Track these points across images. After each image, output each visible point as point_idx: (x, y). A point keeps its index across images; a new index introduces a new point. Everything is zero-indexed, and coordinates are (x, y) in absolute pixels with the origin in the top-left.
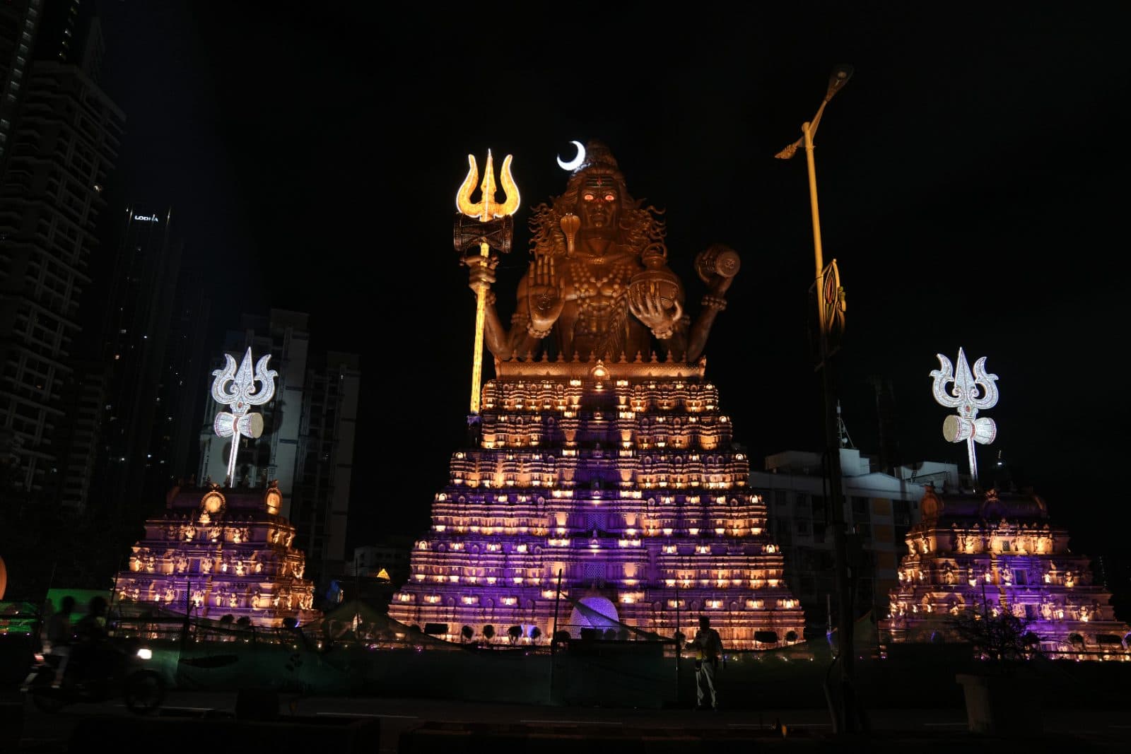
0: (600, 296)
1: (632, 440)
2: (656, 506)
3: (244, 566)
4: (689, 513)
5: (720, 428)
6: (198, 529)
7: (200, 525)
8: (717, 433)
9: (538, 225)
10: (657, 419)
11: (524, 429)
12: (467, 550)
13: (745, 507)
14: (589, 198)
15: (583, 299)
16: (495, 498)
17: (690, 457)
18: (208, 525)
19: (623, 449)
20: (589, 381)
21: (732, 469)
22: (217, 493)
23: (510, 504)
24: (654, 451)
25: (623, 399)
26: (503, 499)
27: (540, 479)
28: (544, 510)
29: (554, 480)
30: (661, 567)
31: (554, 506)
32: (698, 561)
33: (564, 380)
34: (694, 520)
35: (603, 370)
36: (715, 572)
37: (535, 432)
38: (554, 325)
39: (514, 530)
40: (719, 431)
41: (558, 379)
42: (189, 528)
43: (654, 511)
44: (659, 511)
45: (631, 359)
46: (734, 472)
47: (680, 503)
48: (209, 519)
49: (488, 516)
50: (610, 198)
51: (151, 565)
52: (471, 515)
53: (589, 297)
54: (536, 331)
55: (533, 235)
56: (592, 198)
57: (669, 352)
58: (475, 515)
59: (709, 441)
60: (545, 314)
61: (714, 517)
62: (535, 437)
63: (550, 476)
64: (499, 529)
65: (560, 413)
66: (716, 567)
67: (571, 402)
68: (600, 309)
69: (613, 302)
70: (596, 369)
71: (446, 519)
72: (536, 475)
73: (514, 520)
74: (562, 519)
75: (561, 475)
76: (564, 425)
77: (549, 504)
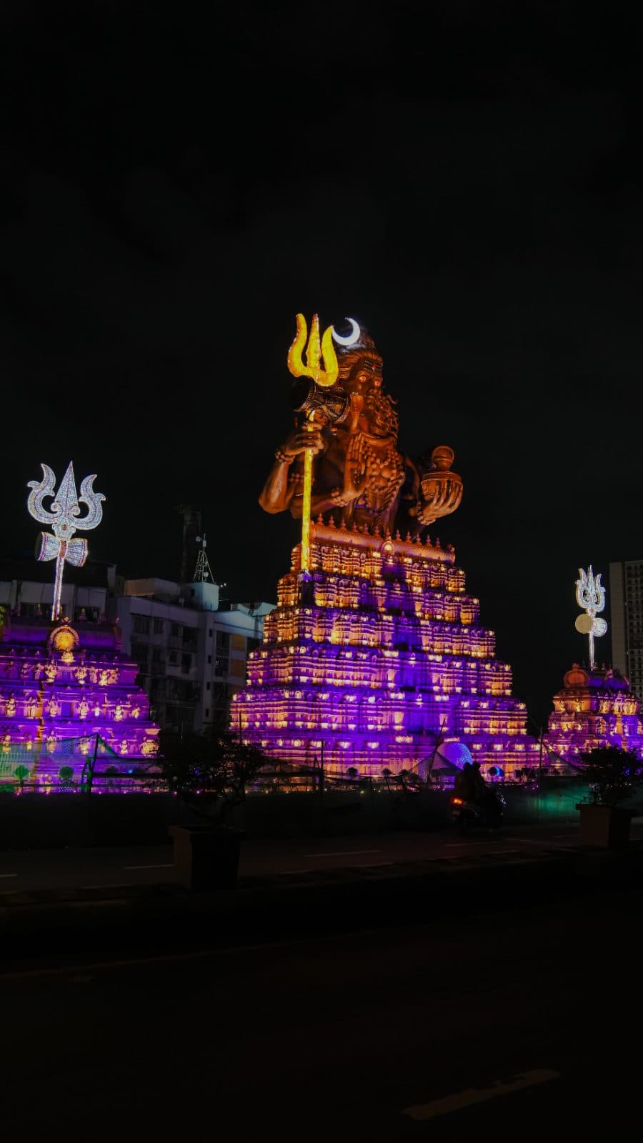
1: (422, 611)
2: (450, 668)
3: (123, 710)
4: (471, 676)
5: (474, 608)
6: (60, 668)
7: (62, 664)
8: (472, 612)
10: (436, 595)
11: (345, 591)
12: (331, 699)
13: (501, 674)
14: (363, 379)
16: (343, 653)
17: (462, 630)
18: (72, 665)
20: (384, 554)
21: (486, 643)
22: (69, 628)
23: (354, 660)
25: (408, 573)
26: (349, 655)
27: (368, 639)
28: (376, 667)
29: (378, 641)
30: (460, 718)
31: (387, 664)
32: (482, 714)
33: (366, 550)
34: (473, 682)
35: (390, 545)
36: (487, 722)
37: (355, 595)
39: (357, 683)
40: (473, 610)
41: (361, 549)
42: (50, 667)
43: (447, 672)
44: (450, 673)
45: (404, 539)
46: (488, 644)
47: (464, 667)
48: (73, 657)
49: (339, 669)
50: (378, 383)
51: (12, 707)
52: (325, 668)
54: (342, 500)
56: (366, 380)
57: (428, 537)
58: (330, 668)
59: (466, 617)
61: (484, 680)
62: (355, 600)
63: (372, 637)
64: (348, 682)
66: (489, 719)
70: (387, 544)
71: (307, 670)
72: (364, 635)
73: (357, 675)
74: (391, 675)
75: (383, 636)
76: (377, 593)
77: (381, 662)
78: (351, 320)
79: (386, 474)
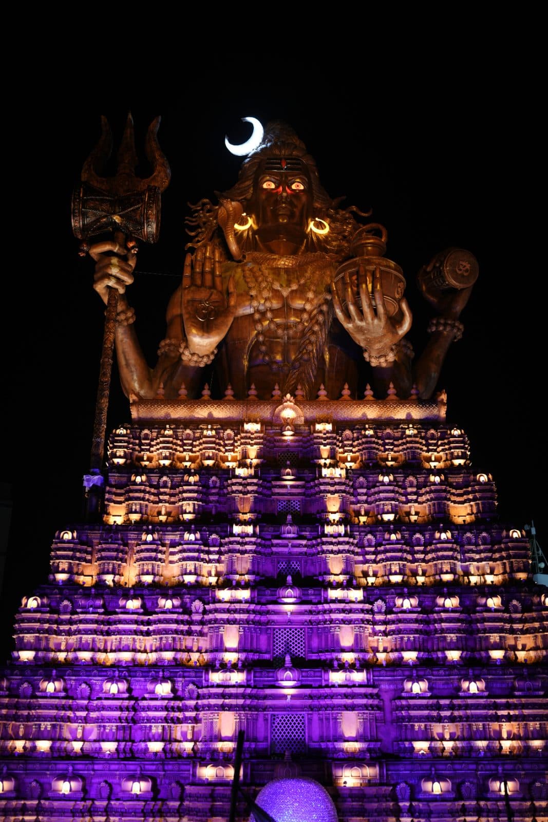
0: (286, 309)
1: (342, 510)
2: (386, 613)
4: (444, 625)
5: (479, 491)
8: (474, 499)
9: (199, 227)
10: (381, 478)
11: (171, 495)
12: (68, 693)
13: (534, 614)
14: (269, 185)
15: (263, 314)
16: (121, 602)
17: (437, 535)
19: (329, 523)
20: (273, 426)
21: (504, 554)
23: (144, 614)
24: (378, 526)
25: (325, 450)
26: (133, 604)
27: (196, 573)
28: (202, 623)
29: (218, 574)
30: (403, 719)
31: (219, 616)
32: (468, 707)
33: (236, 425)
34: (452, 637)
35: (294, 409)
36: (495, 726)
37: (190, 499)
38: (219, 346)
39: (153, 657)
40: (478, 495)
41: (224, 424)
43: (385, 623)
44: (393, 622)
45: (335, 396)
46: (509, 557)
47: (426, 608)
49: (108, 633)
50: (297, 186)
52: (79, 632)
53: (272, 310)
54: (193, 354)
55: (191, 239)
56: (273, 186)
57: (391, 386)
58: (87, 632)
59: (462, 512)
60: (206, 329)
61: (485, 631)
62: (188, 506)
63: (212, 567)
64: (126, 656)
65: (230, 473)
66: (498, 719)
67: (245, 455)
68: (287, 327)
69: (305, 316)
70: (284, 408)
71: (38, 639)
72: (190, 565)
73: (150, 641)
74: (232, 637)
75: (231, 563)
76: (234, 488)
77: (210, 612)
78: (250, 119)
79: (298, 304)
